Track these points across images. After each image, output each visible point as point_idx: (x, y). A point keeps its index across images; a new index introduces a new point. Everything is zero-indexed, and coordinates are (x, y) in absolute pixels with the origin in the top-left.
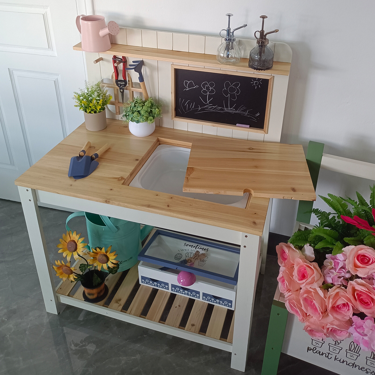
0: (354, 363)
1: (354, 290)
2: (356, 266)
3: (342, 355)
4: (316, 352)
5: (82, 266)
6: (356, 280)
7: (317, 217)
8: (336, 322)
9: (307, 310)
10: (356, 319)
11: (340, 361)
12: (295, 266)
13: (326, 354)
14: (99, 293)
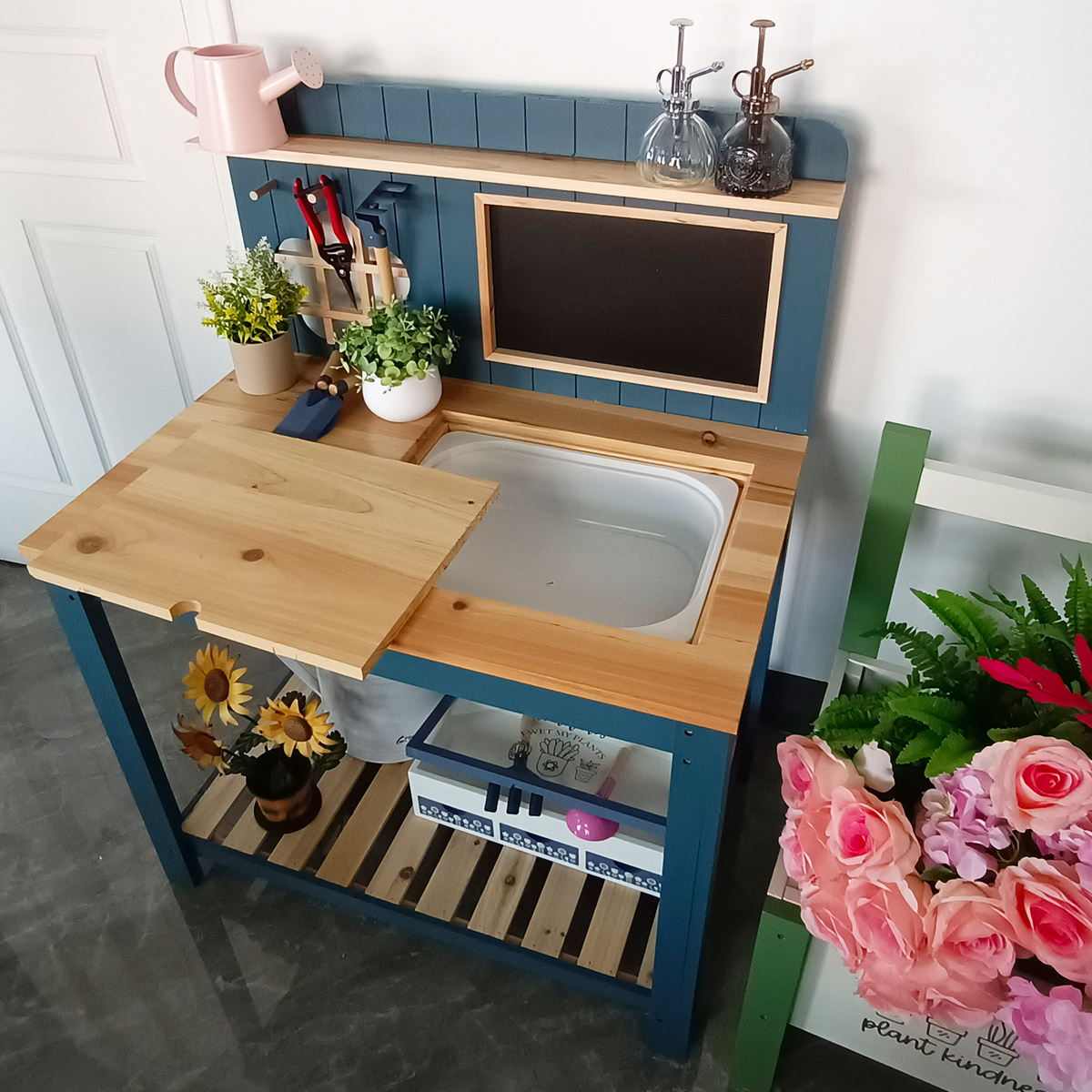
0: (1002, 1072)
1: (1021, 893)
2: (1024, 804)
3: (966, 1050)
4: (889, 1034)
5: (243, 739)
6: (1028, 863)
7: (903, 649)
8: (956, 987)
9: (866, 939)
10: (1022, 987)
11: (958, 1062)
12: (832, 807)
13: (917, 1042)
14: (291, 811)
